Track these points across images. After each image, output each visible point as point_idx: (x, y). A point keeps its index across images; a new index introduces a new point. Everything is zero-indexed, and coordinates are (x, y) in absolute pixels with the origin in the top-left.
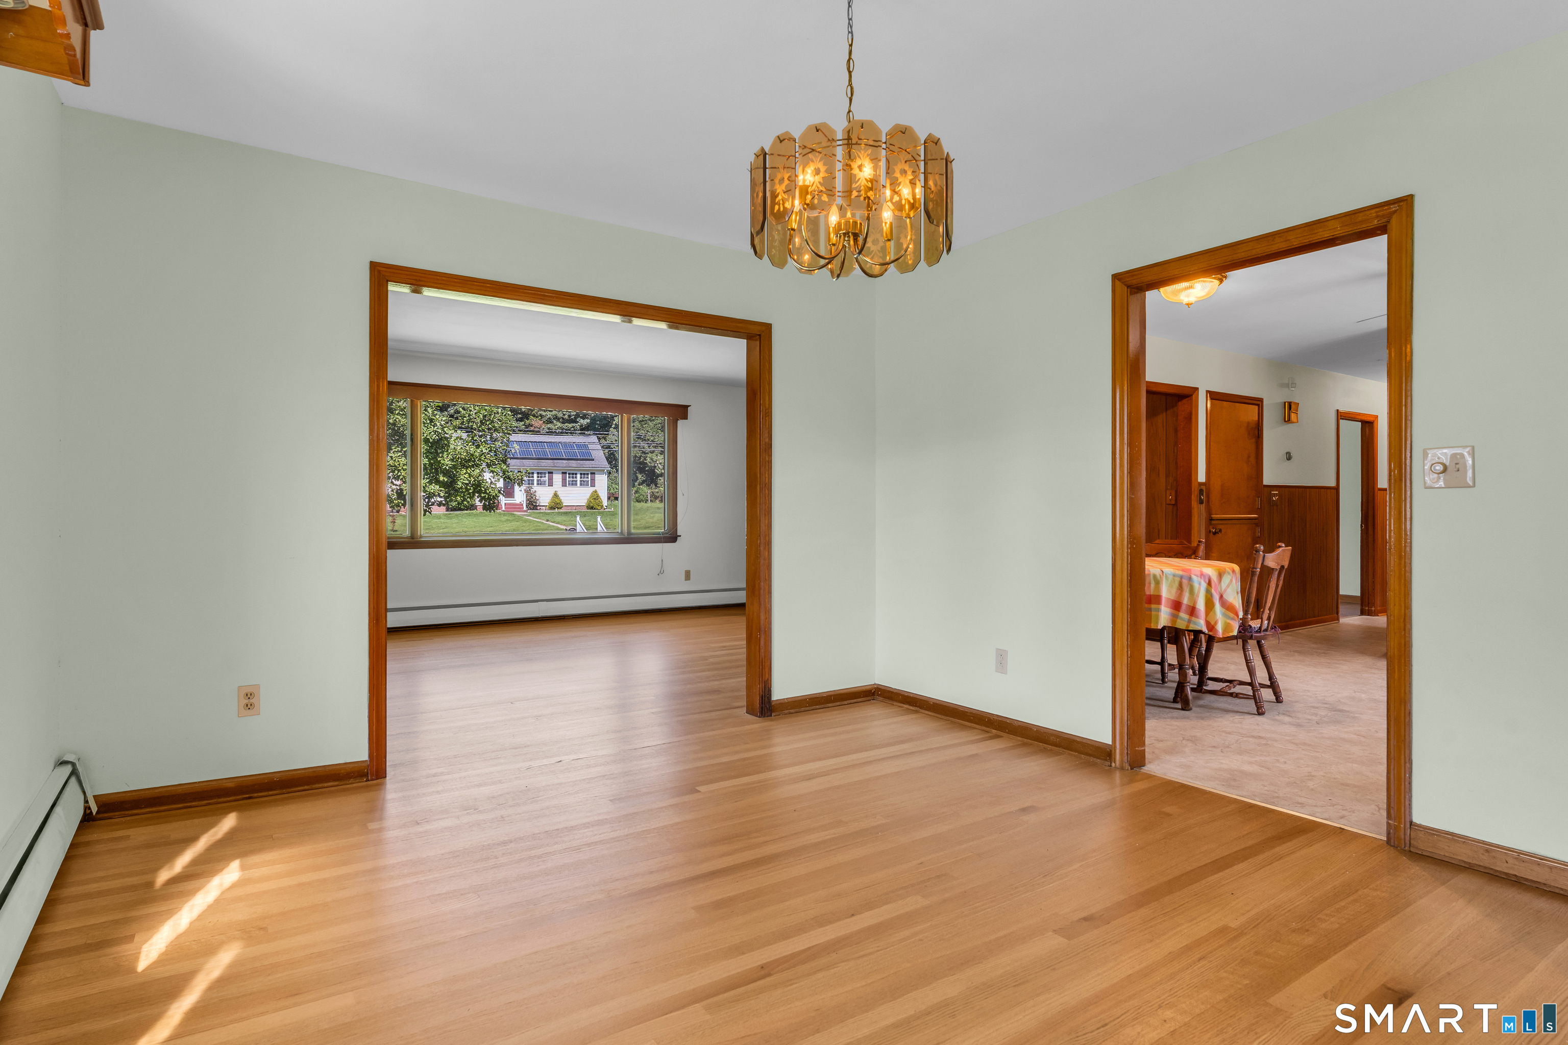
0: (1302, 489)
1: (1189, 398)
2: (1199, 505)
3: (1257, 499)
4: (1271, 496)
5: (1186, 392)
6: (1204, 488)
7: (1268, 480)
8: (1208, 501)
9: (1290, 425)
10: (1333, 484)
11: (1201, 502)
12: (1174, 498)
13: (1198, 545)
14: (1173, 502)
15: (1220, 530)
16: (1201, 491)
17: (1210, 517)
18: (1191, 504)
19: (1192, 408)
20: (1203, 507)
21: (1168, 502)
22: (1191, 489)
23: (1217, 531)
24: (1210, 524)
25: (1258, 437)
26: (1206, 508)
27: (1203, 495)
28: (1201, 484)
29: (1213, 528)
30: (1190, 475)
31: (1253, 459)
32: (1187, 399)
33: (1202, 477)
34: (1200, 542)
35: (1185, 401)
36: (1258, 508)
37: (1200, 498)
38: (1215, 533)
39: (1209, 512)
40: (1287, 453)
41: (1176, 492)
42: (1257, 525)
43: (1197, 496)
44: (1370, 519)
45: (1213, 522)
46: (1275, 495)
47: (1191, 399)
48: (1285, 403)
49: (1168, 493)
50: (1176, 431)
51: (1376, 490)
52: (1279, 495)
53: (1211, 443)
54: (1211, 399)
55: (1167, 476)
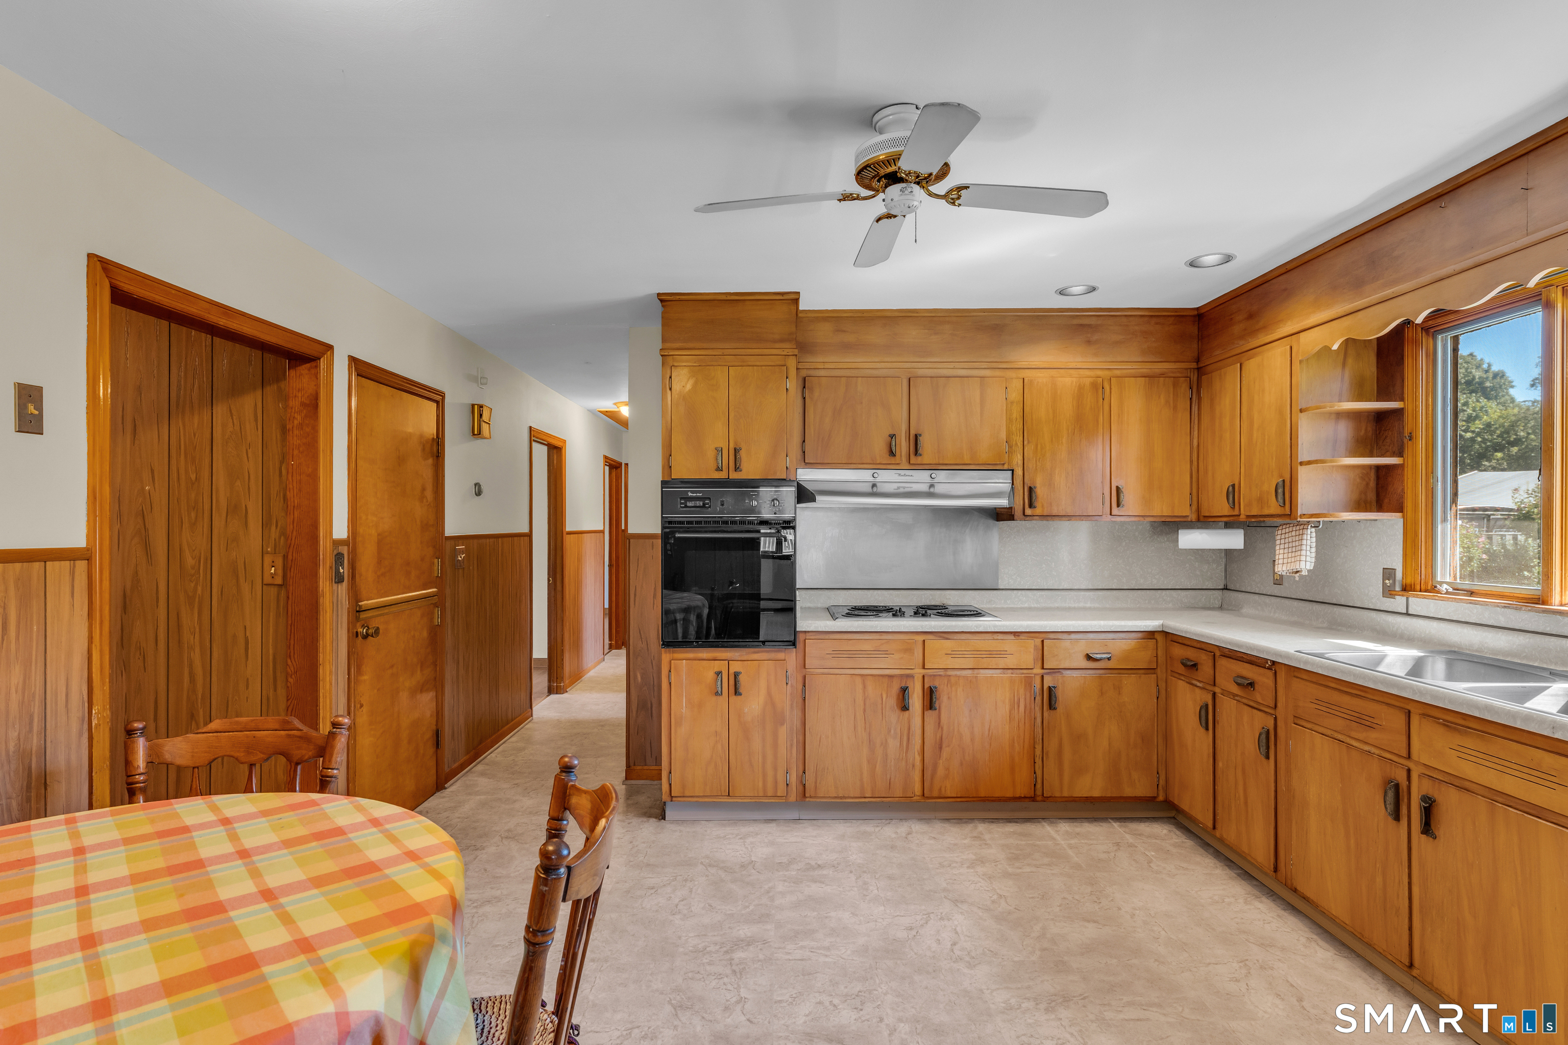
0: (493, 539)
1: (313, 364)
2: (335, 586)
3: (436, 560)
4: (455, 553)
5: (304, 349)
6: (344, 550)
7: (452, 528)
8: (353, 576)
9: (479, 442)
10: (526, 530)
11: (339, 579)
12: (280, 572)
13: (332, 736)
14: (279, 580)
15: (377, 631)
16: (339, 558)
17: (357, 605)
18: (317, 587)
19: (318, 386)
20: (343, 588)
21: (268, 579)
22: (317, 555)
23: (370, 631)
24: (358, 619)
25: (438, 456)
26: (348, 589)
27: (342, 565)
28: (337, 543)
29: (363, 627)
30: (315, 526)
31: (429, 494)
32: (308, 365)
33: (340, 529)
34: (335, 725)
35: (304, 369)
36: (438, 576)
37: (337, 571)
38: (365, 637)
39: (355, 596)
40: (476, 485)
41: (285, 557)
42: (436, 605)
43: (331, 568)
44: (559, 570)
45: (363, 615)
46: (462, 552)
47: (316, 367)
48: (473, 406)
49: (268, 560)
50: (284, 430)
51: (565, 534)
52: (467, 551)
53: (360, 463)
54: (358, 375)
55: (266, 524)
